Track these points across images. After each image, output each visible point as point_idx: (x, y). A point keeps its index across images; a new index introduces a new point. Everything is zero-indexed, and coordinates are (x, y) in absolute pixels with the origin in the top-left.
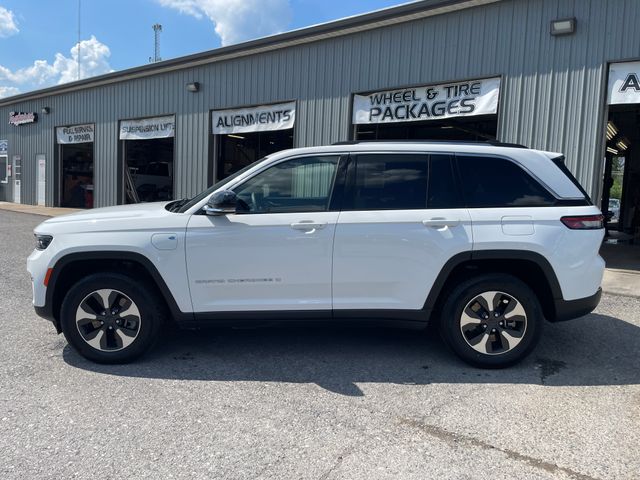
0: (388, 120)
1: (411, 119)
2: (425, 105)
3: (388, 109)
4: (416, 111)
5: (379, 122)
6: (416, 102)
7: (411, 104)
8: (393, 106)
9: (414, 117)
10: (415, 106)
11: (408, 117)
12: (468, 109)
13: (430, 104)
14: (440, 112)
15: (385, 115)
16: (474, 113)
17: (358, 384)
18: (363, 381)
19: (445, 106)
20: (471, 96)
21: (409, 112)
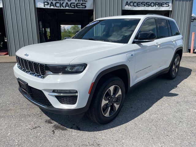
0: (52, 7)
1: (62, 8)
2: (67, 3)
3: (52, 3)
4: (64, 5)
5: (49, 8)
6: (63, 2)
7: (62, 2)
8: (54, 2)
9: (63, 7)
10: (63, 3)
11: (61, 7)
12: (84, 7)
13: (69, 3)
14: (73, 6)
15: (51, 5)
16: (86, 9)
17: (170, 92)
18: (170, 91)
19: (75, 4)
20: (84, 2)
21: (61, 5)
